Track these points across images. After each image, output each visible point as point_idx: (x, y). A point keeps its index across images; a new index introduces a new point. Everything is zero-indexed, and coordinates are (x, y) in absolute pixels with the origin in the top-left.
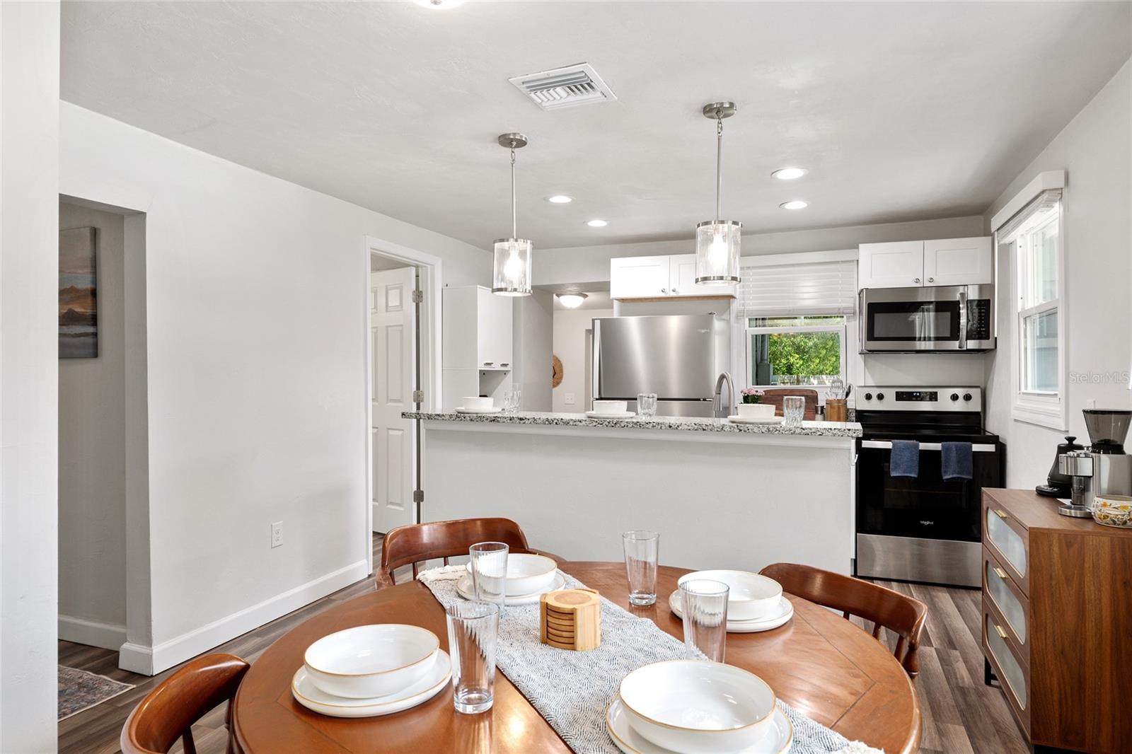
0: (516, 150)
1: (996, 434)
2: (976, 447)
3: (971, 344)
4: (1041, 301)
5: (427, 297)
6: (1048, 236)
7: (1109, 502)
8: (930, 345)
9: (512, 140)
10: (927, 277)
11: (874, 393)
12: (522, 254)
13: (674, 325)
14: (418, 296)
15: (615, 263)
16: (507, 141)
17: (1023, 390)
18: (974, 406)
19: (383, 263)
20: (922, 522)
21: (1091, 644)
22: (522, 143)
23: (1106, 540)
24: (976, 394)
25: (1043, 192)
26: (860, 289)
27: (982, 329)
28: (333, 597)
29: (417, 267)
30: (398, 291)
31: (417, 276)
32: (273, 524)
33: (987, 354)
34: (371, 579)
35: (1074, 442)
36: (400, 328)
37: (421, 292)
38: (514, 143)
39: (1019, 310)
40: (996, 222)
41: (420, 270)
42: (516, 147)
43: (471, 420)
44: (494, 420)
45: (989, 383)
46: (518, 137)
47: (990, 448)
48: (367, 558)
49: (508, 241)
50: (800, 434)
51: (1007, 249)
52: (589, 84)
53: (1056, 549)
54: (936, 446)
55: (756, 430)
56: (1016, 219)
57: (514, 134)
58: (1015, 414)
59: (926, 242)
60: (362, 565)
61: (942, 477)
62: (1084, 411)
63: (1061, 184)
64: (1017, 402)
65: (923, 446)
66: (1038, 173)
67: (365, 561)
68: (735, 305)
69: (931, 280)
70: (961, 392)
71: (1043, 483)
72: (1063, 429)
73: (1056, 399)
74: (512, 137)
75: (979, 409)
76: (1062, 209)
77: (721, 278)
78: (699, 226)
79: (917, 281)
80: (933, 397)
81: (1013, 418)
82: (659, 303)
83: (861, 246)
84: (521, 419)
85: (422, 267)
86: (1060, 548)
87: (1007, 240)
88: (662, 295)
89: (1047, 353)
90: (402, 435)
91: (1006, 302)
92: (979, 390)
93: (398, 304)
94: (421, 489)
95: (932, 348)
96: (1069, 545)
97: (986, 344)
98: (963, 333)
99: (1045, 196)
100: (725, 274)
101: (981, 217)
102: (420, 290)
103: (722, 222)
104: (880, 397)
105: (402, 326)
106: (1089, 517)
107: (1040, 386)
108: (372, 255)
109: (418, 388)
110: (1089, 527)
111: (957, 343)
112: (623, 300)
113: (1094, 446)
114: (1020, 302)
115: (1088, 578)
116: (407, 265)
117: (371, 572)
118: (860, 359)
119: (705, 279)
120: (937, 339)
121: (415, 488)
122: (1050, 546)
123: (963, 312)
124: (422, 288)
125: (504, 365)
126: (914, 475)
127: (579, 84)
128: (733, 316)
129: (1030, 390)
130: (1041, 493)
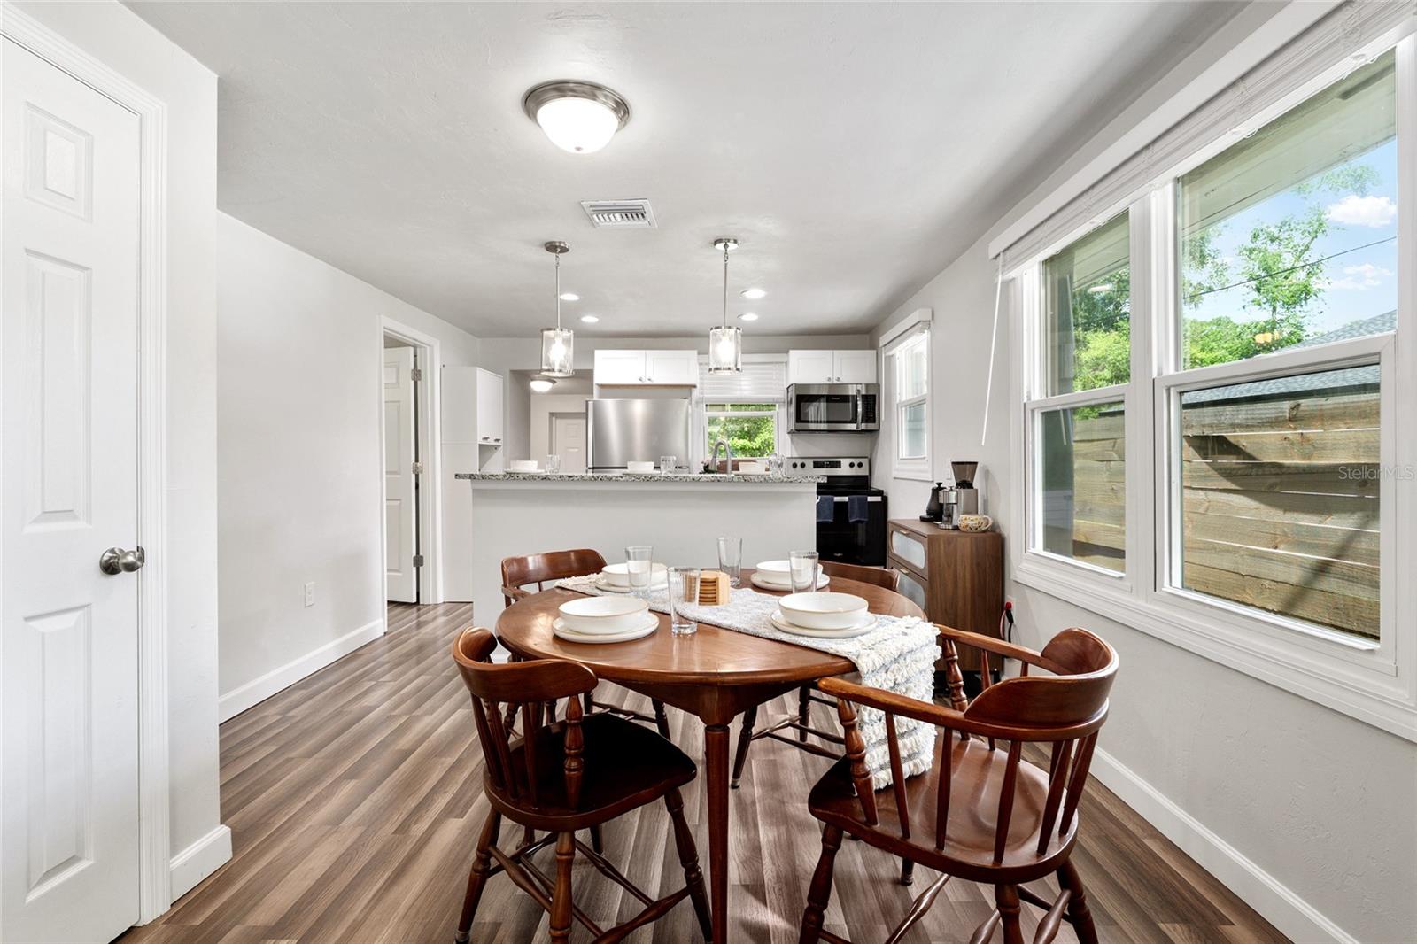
0: (560, 255)
1: (881, 489)
2: (870, 499)
3: (863, 426)
4: (911, 397)
5: (426, 375)
6: (914, 352)
7: (968, 517)
8: (823, 427)
9: (556, 247)
10: (835, 378)
11: (799, 462)
12: (566, 341)
13: (639, 408)
14: (417, 375)
15: (599, 354)
16: (551, 247)
17: (900, 457)
18: (864, 471)
19: (392, 342)
20: (836, 555)
21: (960, 604)
22: (564, 250)
23: (968, 539)
24: (865, 462)
25: (919, 322)
26: (790, 383)
27: (871, 413)
28: (360, 652)
29: (415, 347)
30: (394, 369)
31: (415, 356)
32: (307, 585)
33: (873, 433)
34: (386, 637)
35: (942, 486)
36: (397, 404)
37: (420, 371)
38: (559, 250)
39: (898, 401)
40: (883, 340)
41: (418, 350)
42: (560, 252)
43: (524, 479)
44: (546, 478)
45: (874, 455)
46: (562, 245)
47: (878, 499)
48: (384, 619)
49: (555, 330)
50: (786, 482)
51: (890, 359)
52: (642, 215)
53: (942, 547)
54: (846, 499)
55: (756, 480)
56: (899, 338)
57: (560, 242)
58: (895, 474)
59: (835, 351)
60: (378, 624)
61: (848, 520)
62: (953, 463)
63: (930, 318)
64: (896, 465)
65: (837, 499)
66: (915, 310)
67: (381, 620)
68: (696, 393)
69: (838, 379)
70: (856, 461)
71: (924, 514)
72: (931, 480)
73: (925, 461)
74: (557, 244)
75: (867, 474)
76: (929, 336)
77: (729, 369)
78: (712, 329)
79: (829, 379)
80: (838, 465)
81: (894, 476)
82: (640, 390)
83: (791, 351)
84: (570, 477)
85: (421, 347)
86: (945, 547)
87: (891, 353)
88: (640, 383)
89: (915, 432)
90: (400, 504)
91: (889, 396)
92: (866, 460)
93: (394, 381)
94: (421, 554)
95: (825, 429)
96: (949, 544)
97: (871, 426)
98: (860, 418)
99: (920, 325)
100: (732, 366)
101: (867, 336)
102: (419, 368)
103: (730, 327)
104: (803, 465)
105: (399, 402)
106: (956, 528)
107: (910, 455)
108: (385, 336)
109: (417, 460)
110: (956, 533)
111: (855, 425)
112: (602, 386)
113: (958, 485)
114: (898, 396)
115: (959, 563)
116: (407, 345)
117: (386, 630)
118: (788, 437)
119: (717, 369)
120: (828, 422)
121: (414, 554)
122: (939, 546)
123: (860, 403)
124: (421, 367)
125: (497, 440)
126: (831, 520)
127: (635, 213)
128: (693, 402)
129: (904, 457)
130: (922, 519)
